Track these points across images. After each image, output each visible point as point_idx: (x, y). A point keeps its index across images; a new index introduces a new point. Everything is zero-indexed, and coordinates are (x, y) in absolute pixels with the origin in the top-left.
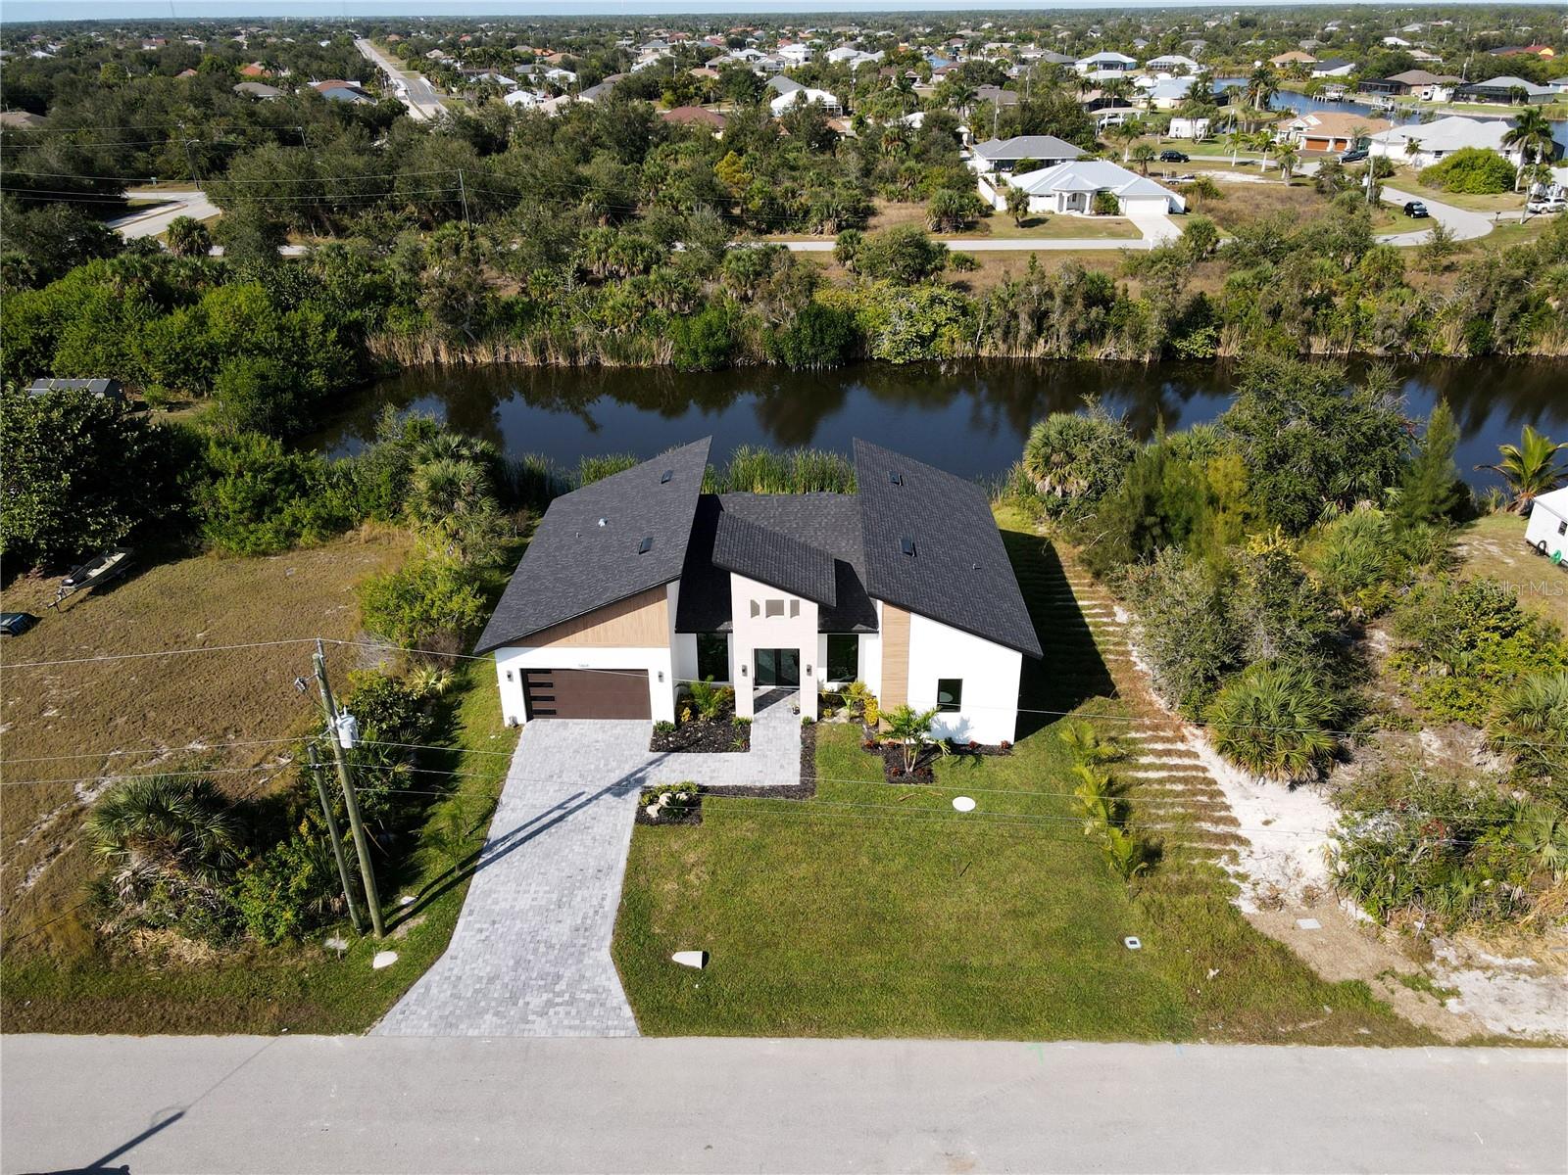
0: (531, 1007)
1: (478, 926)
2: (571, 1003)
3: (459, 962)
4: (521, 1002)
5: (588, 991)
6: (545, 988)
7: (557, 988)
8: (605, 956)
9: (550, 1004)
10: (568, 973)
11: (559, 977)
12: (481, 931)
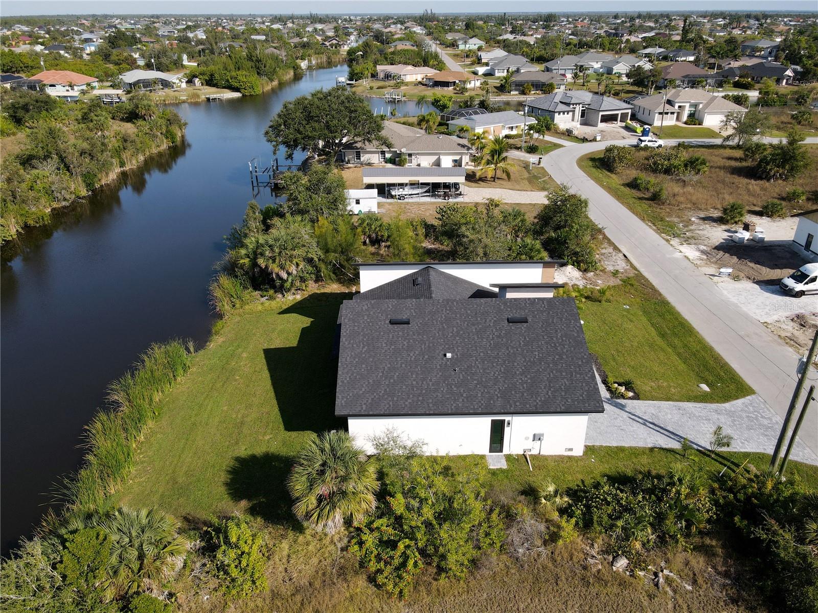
0: (769, 422)
1: (741, 444)
2: (759, 412)
3: (765, 447)
4: (769, 425)
5: (748, 408)
6: (757, 419)
7: (754, 416)
8: (727, 405)
9: (762, 417)
10: (744, 415)
11: (748, 417)
12: (742, 443)
